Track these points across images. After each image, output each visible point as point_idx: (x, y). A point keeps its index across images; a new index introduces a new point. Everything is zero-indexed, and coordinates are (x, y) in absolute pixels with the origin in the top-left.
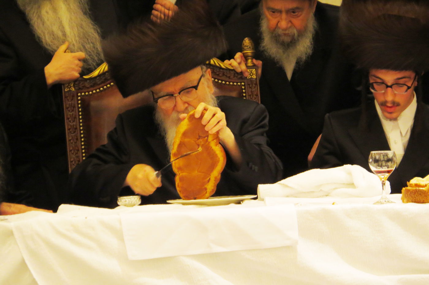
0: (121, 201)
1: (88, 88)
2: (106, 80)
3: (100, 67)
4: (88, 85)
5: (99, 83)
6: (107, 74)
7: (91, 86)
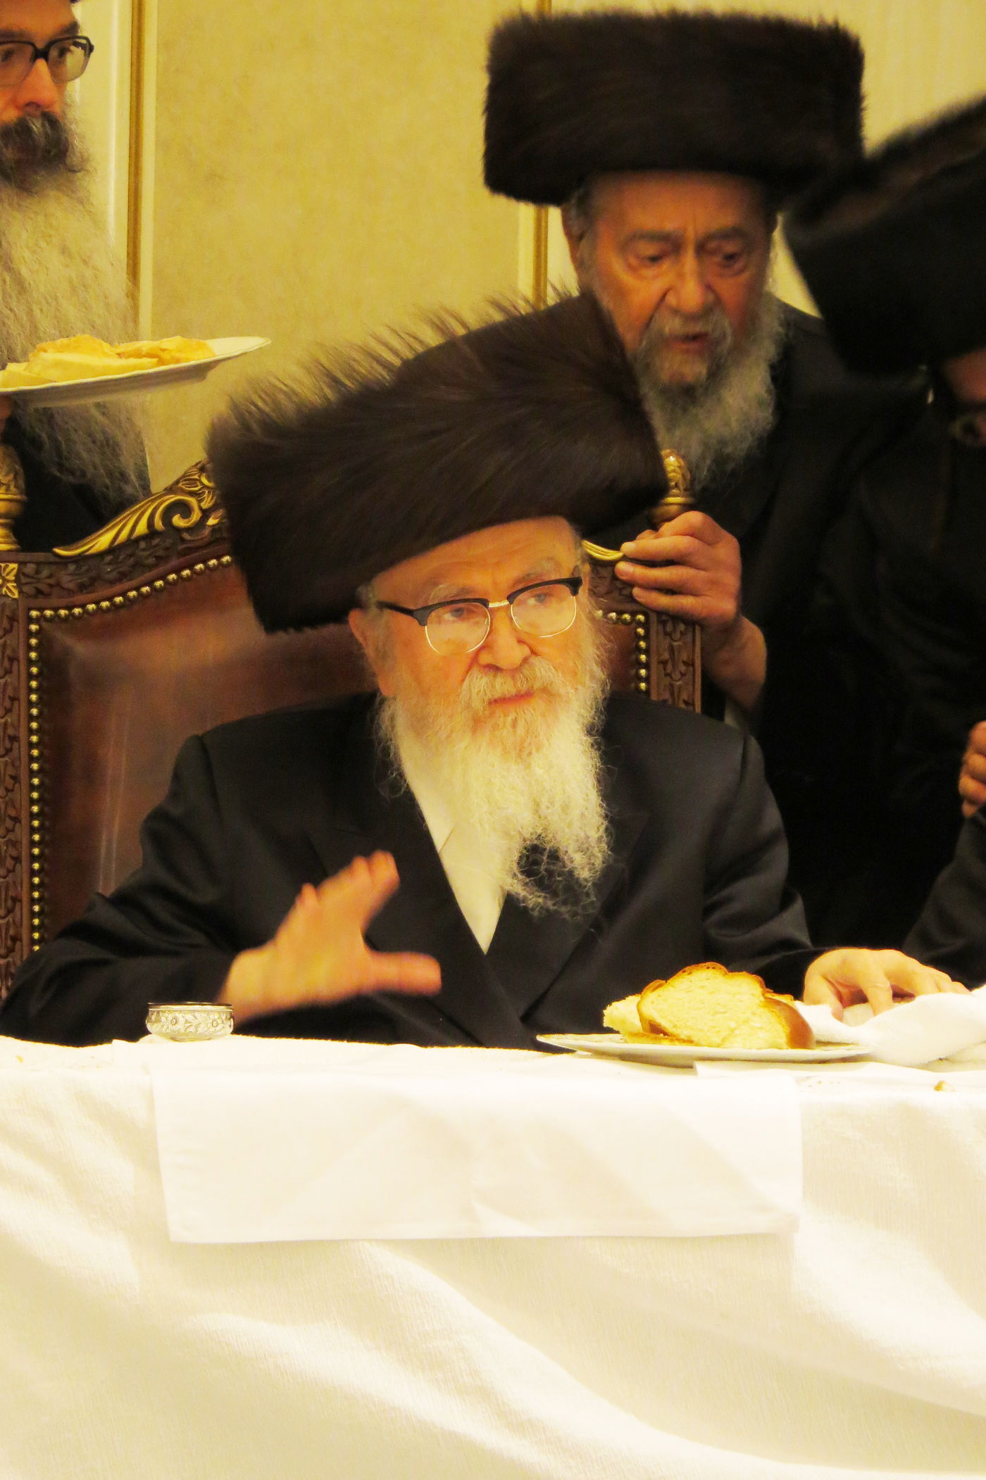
0: (158, 1021)
1: (70, 592)
2: (139, 566)
3: (120, 521)
4: (70, 582)
5: (114, 575)
6: (143, 545)
7: (82, 588)
